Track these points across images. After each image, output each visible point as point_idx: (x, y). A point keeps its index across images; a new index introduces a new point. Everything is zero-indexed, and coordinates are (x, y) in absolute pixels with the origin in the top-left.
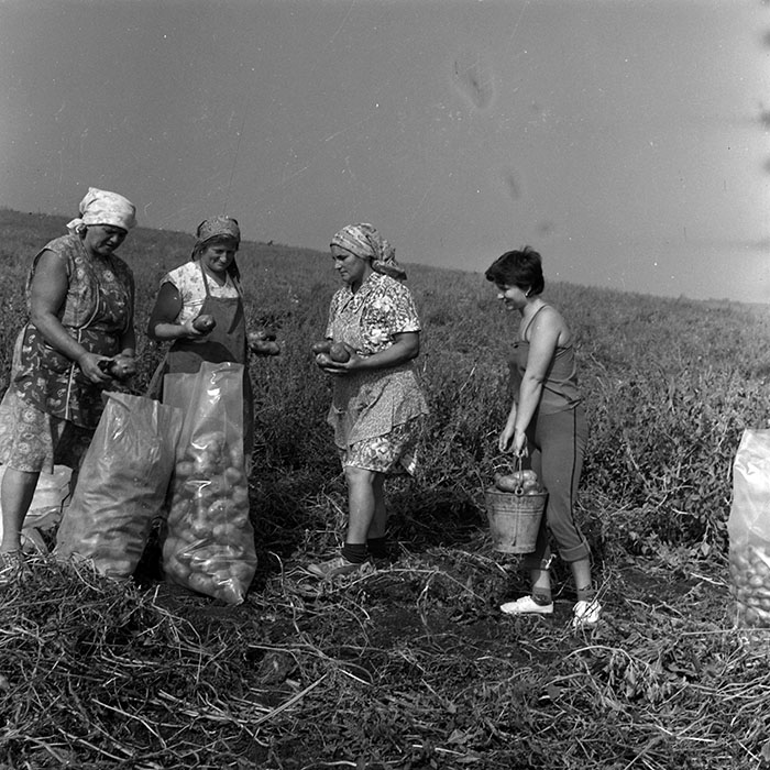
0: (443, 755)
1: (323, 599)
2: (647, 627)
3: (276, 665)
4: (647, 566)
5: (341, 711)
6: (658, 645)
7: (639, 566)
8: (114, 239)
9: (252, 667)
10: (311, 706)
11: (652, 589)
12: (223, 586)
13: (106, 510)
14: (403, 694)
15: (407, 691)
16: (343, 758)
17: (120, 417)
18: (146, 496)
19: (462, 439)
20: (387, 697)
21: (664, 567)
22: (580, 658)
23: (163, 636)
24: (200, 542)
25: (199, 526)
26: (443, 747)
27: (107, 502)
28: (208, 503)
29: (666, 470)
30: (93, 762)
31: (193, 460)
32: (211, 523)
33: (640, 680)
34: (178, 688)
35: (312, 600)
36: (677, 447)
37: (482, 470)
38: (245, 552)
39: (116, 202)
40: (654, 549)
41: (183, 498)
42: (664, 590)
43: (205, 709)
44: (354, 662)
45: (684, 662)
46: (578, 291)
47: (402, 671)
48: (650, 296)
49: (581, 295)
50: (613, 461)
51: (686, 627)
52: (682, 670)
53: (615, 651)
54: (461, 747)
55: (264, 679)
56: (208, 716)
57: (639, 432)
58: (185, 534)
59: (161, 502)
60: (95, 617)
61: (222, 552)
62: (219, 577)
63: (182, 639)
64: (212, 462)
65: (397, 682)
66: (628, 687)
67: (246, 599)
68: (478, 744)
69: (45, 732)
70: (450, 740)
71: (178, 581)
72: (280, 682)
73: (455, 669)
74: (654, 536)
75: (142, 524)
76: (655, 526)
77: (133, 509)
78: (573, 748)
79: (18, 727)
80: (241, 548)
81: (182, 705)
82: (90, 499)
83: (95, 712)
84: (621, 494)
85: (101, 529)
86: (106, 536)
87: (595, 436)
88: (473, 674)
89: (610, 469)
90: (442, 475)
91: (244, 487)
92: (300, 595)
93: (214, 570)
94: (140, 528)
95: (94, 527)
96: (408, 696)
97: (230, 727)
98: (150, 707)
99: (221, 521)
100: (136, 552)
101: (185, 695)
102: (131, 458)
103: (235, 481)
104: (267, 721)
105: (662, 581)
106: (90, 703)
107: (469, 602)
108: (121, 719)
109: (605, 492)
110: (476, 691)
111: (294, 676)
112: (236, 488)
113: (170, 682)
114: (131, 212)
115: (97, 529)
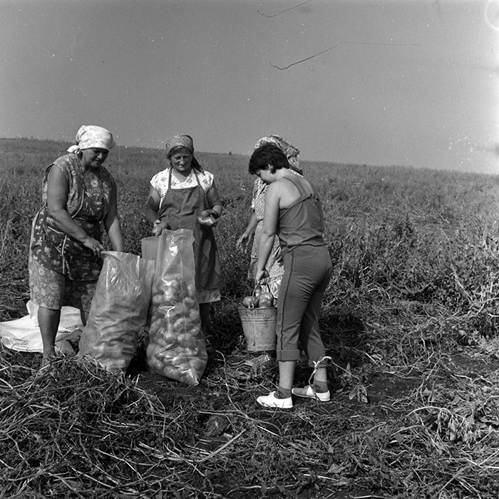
0: (324, 481)
1: (251, 380)
2: (467, 393)
3: (217, 424)
4: (472, 353)
5: (257, 453)
6: (472, 405)
7: (466, 353)
8: (100, 156)
9: (202, 426)
10: (239, 450)
11: (475, 368)
12: (185, 374)
13: (108, 327)
14: (301, 441)
15: (304, 439)
16: (257, 484)
17: (115, 267)
18: (133, 318)
19: (346, 273)
20: (289, 443)
21: (483, 353)
22: (417, 415)
23: (144, 407)
24: (170, 345)
25: (168, 335)
26: (325, 476)
27: (109, 322)
28: (173, 320)
29: (483, 287)
30: (94, 489)
31: (163, 293)
32: (176, 333)
33: (459, 428)
34: (151, 440)
35: (244, 381)
36: (489, 272)
37: (361, 293)
38: (199, 352)
39: (99, 132)
40: (476, 341)
41: (157, 318)
42: (482, 368)
43: (168, 454)
44: (269, 421)
45: (491, 416)
46: (434, 173)
47: (301, 426)
48: (482, 174)
49: (435, 176)
50: (449, 284)
51: (493, 392)
52: (490, 421)
53: (441, 409)
54: (337, 475)
55: (209, 434)
56: (170, 458)
57: (466, 264)
58: (160, 341)
59: (144, 322)
60: (98, 396)
61: (184, 352)
62: (182, 368)
63: (155, 409)
64: (175, 294)
65: (297, 433)
66: (451, 434)
67: (200, 382)
68: (348, 473)
69: (63, 470)
70: (329, 471)
71: (157, 372)
72: (220, 435)
73: (335, 423)
74: (476, 332)
75: (132, 335)
76: (476, 326)
77: (125, 326)
78: (410, 475)
79: (45, 467)
80: (196, 349)
81: (153, 451)
82: (98, 320)
83: (96, 457)
84: (455, 305)
85: (105, 340)
86: (109, 344)
87: (436, 268)
88: (348, 427)
89: (447, 289)
90: (334, 297)
91: (197, 309)
92: (236, 379)
93: (179, 364)
94: (131, 338)
95: (102, 338)
96: (303, 442)
97: (183, 465)
98: (134, 453)
99: (182, 332)
100: (128, 354)
101: (155, 445)
102: (122, 293)
103: (191, 306)
104: (207, 461)
105: (481, 362)
106: (93, 451)
107: (348, 380)
108: (115, 461)
109: (444, 304)
110: (347, 438)
111: (229, 431)
112: (192, 310)
113: (146, 437)
114: (109, 138)
115: (103, 340)
